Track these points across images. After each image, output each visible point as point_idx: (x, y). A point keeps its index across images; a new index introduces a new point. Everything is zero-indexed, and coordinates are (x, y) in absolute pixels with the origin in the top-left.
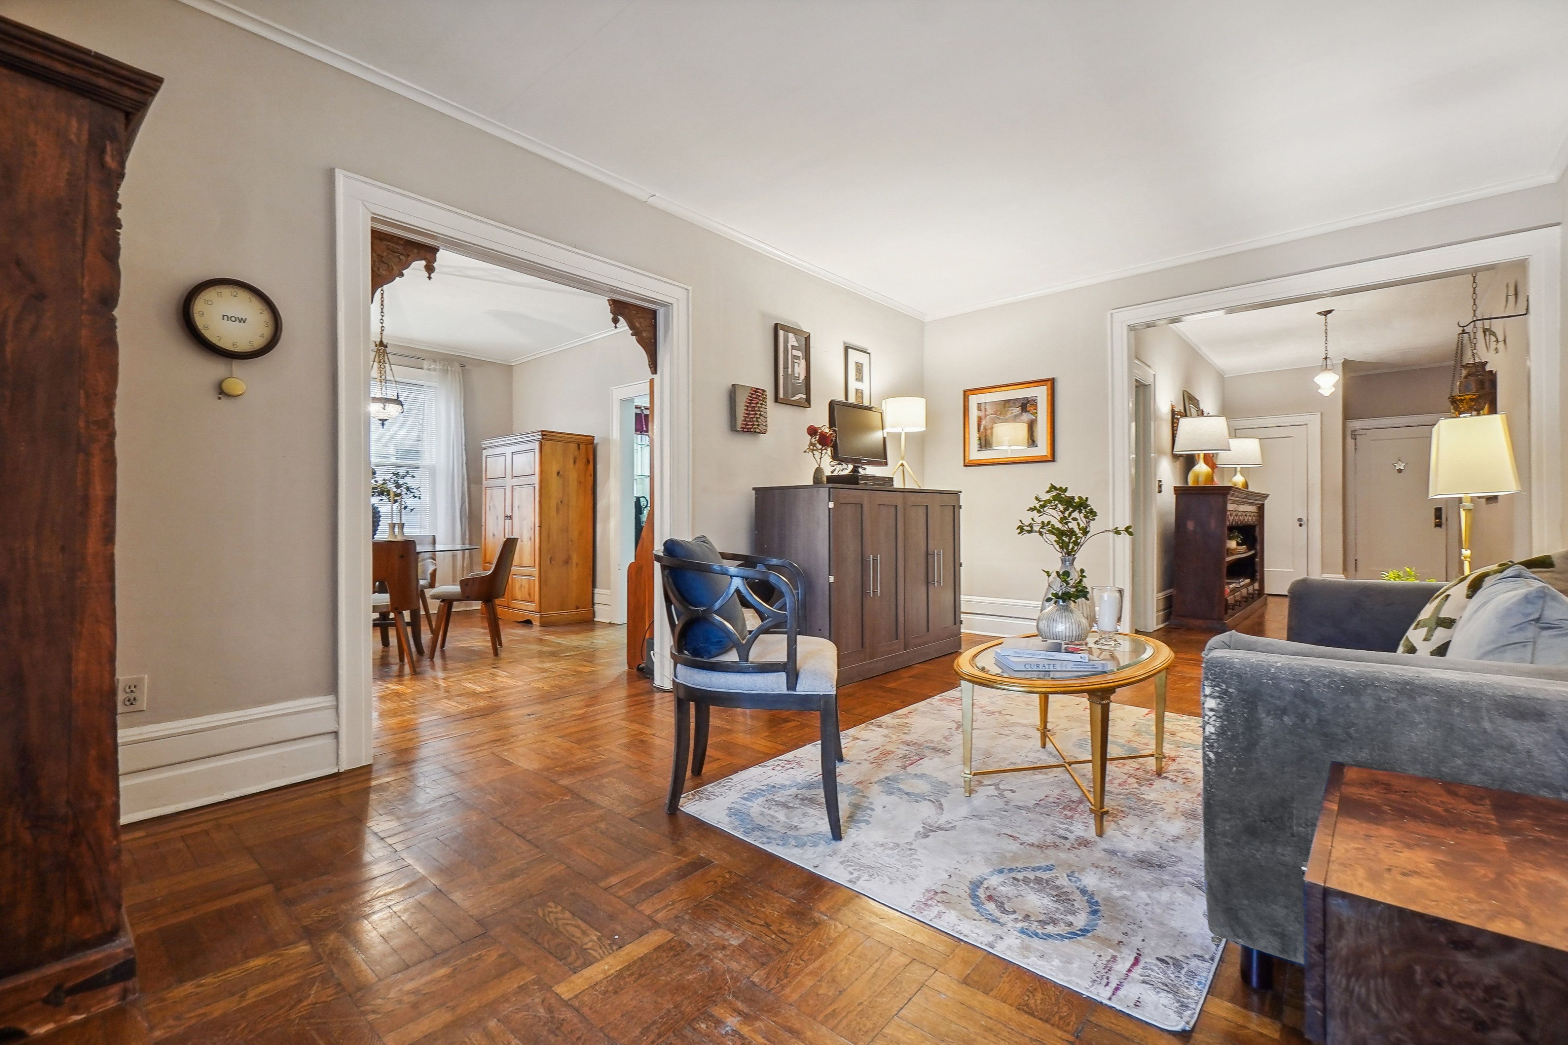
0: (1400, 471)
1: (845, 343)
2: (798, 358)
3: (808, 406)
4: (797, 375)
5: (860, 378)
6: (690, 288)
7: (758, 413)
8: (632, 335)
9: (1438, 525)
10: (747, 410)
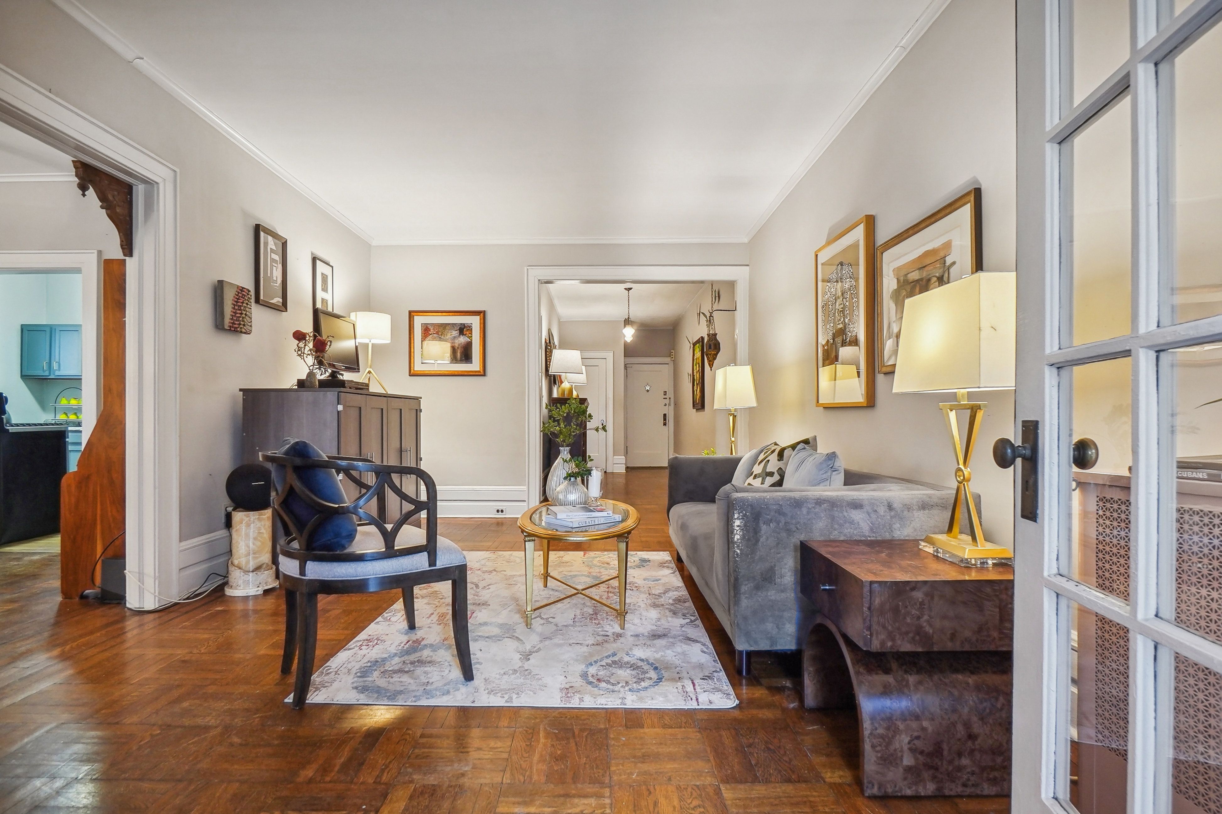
0: (648, 391)
1: (312, 254)
2: (276, 261)
3: (284, 309)
4: (275, 279)
5: (325, 289)
6: (178, 170)
7: (244, 312)
8: (102, 207)
9: (665, 424)
10: (234, 308)
